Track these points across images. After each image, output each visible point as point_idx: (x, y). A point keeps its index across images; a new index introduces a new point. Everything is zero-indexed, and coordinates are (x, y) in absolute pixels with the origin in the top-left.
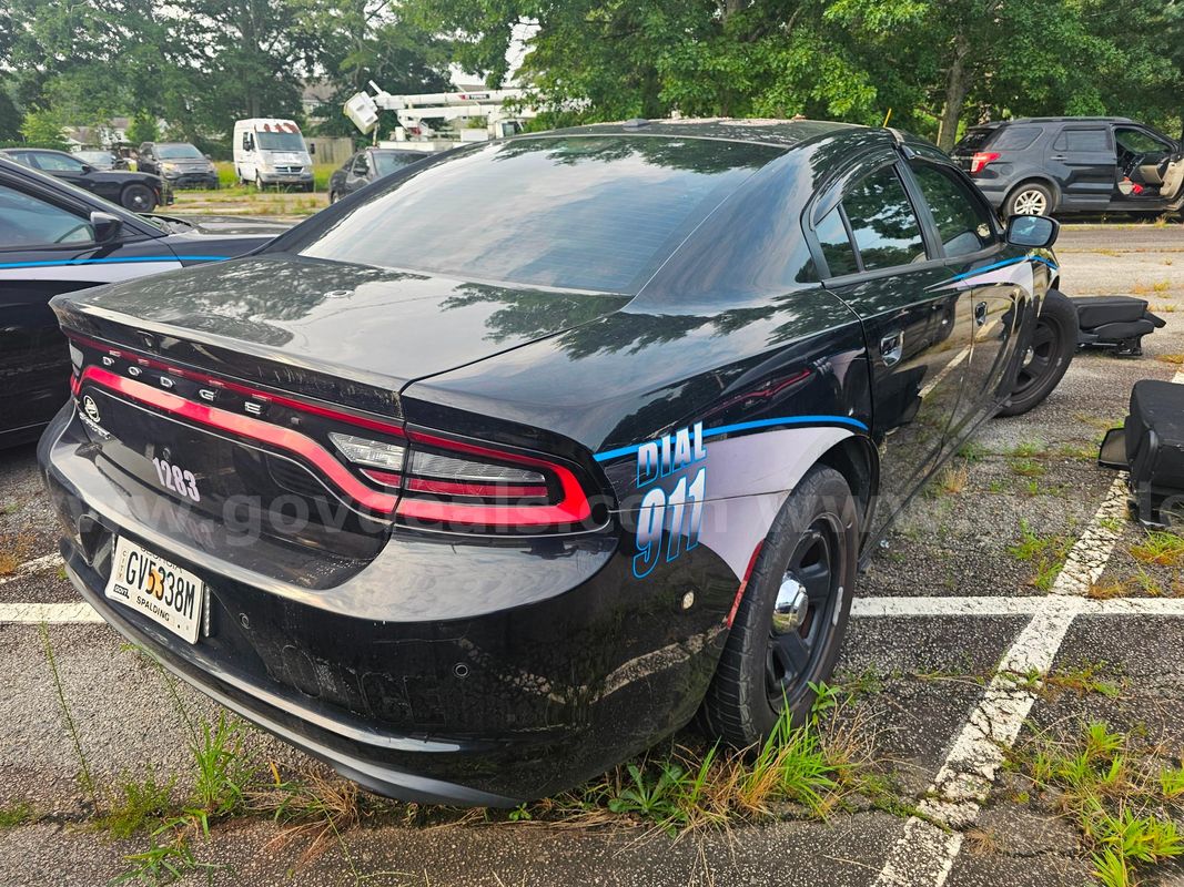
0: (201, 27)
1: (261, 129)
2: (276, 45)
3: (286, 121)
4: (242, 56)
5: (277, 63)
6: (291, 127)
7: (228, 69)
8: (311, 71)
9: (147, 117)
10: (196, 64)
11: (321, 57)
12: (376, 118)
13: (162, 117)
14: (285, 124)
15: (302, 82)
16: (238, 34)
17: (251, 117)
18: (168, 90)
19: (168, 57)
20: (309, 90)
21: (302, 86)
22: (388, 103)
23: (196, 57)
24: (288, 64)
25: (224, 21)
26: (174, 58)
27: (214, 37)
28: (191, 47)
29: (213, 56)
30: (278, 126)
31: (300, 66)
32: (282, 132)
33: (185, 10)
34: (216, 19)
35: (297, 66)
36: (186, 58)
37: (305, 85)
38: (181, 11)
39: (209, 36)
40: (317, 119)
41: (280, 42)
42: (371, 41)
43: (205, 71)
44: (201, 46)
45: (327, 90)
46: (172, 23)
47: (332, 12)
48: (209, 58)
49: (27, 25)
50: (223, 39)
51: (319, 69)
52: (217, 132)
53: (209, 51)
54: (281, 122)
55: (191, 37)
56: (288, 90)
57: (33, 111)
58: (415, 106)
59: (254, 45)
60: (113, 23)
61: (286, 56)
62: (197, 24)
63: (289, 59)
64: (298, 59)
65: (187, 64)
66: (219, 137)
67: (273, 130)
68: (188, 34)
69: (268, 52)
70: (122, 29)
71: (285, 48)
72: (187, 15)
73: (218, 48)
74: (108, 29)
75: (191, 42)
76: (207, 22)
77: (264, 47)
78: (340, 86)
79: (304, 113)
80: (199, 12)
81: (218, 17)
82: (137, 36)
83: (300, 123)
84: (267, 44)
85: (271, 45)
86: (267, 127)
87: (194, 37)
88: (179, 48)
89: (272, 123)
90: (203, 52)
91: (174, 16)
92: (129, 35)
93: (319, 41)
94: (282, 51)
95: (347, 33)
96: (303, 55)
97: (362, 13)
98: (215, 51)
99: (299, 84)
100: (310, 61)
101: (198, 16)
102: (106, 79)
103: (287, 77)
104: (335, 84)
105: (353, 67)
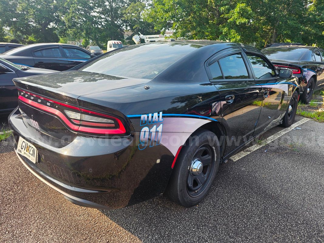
0: (101, 17)
1: (114, 43)
2: (119, 22)
3: (119, 41)
4: (110, 25)
5: (119, 26)
6: (120, 43)
7: (107, 28)
8: (127, 28)
9: (87, 39)
10: (100, 27)
11: (129, 25)
12: (139, 41)
13: (91, 39)
14: (119, 42)
15: (124, 31)
16: (110, 19)
17: (111, 40)
18: (93, 33)
19: (93, 25)
20: (126, 33)
21: (124, 32)
22: (143, 37)
23: (100, 25)
24: (121, 27)
25: (107, 16)
26: (95, 25)
27: (104, 20)
28: (99, 22)
29: (104, 25)
30: (117, 42)
31: (124, 27)
32: (118, 44)
33: (98, 13)
34: (105, 16)
35: (123, 27)
36: (97, 25)
37: (125, 32)
38: (97, 14)
39: (103, 20)
40: (127, 40)
41: (120, 21)
42: (141, 21)
43: (102, 28)
44: (101, 22)
45: (130, 33)
46: (95, 17)
47: (133, 14)
48: (103, 25)
49: (62, 17)
50: (106, 21)
51: (129, 28)
52: (104, 43)
53: (103, 23)
54: (118, 41)
55: (99, 20)
56: (121, 33)
57: (62, 37)
58: (149, 38)
59: (114, 22)
60: (81, 17)
61: (121, 25)
62: (100, 17)
63: (122, 26)
64: (124, 25)
65: (98, 26)
66: (104, 44)
67: (116, 43)
68: (98, 19)
69: (117, 24)
70: (83, 18)
71: (121, 23)
72: (98, 15)
73: (105, 23)
74: (80, 18)
75: (99, 21)
76: (103, 16)
77: (116, 22)
78: (134, 32)
79: (124, 39)
80: (101, 14)
81: (106, 15)
82: (87, 20)
83: (123, 41)
84: (117, 22)
85: (118, 22)
86: (115, 42)
87: (100, 20)
88: (96, 23)
89: (116, 42)
90: (101, 24)
91: (95, 15)
92: (85, 20)
93: (129, 21)
94: (120, 24)
95: (136, 19)
96: (125, 24)
97: (140, 14)
98: (104, 23)
99: (123, 32)
100: (127, 26)
101: (101, 15)
102: (79, 31)
103: (121, 30)
104: (133, 32)
105: (137, 28)
